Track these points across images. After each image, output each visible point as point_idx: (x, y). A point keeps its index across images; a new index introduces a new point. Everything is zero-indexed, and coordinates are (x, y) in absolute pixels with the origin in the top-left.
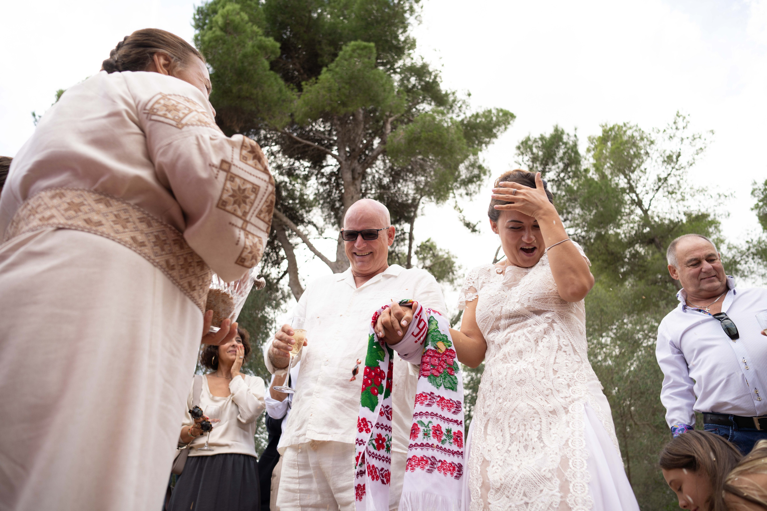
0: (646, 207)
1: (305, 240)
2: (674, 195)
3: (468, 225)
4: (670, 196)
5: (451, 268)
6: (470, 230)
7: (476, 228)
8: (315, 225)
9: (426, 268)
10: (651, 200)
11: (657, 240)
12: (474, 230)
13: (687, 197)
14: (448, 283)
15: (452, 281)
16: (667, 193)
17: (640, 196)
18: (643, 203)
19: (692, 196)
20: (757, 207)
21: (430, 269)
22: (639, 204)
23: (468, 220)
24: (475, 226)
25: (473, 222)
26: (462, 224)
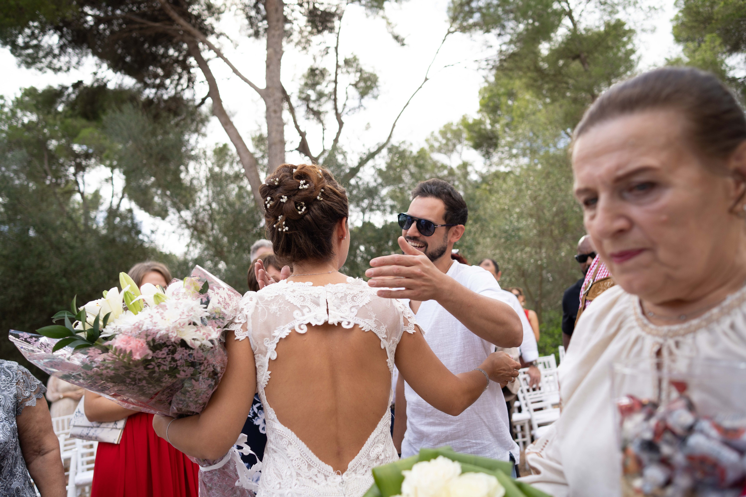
0: (576, 18)
1: (219, 54)
2: (606, 7)
3: (396, 38)
4: (602, 7)
5: (375, 83)
6: (399, 44)
7: (405, 42)
8: (228, 37)
9: (353, 85)
10: (583, 11)
11: (584, 55)
12: (403, 45)
13: (620, 8)
14: (373, 100)
15: (375, 97)
16: (598, 4)
17: (572, 6)
18: (574, 14)
19: (624, 8)
20: (677, 18)
21: (355, 85)
22: (570, 14)
23: (397, 32)
24: (403, 40)
25: (402, 35)
26: (390, 37)
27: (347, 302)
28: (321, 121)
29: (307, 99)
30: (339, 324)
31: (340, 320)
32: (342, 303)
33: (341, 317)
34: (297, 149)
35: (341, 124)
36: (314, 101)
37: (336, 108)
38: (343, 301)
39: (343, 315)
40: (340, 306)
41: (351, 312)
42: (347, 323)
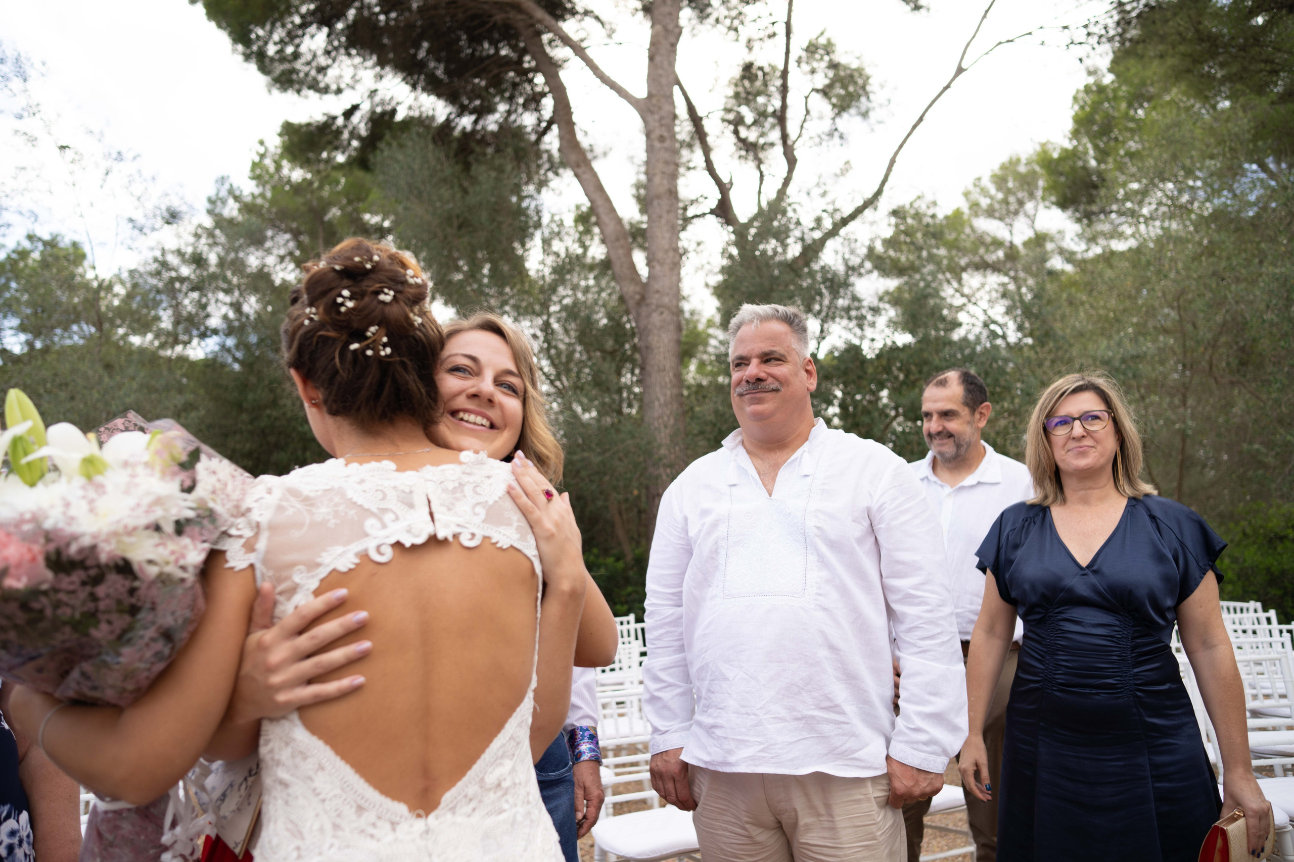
27: (465, 496)
28: (759, 162)
29: (738, 121)
30: (456, 536)
31: (458, 530)
32: (457, 499)
33: (458, 525)
34: (712, 212)
35: (792, 162)
36: (749, 127)
37: (784, 137)
38: (458, 495)
39: (460, 521)
40: (453, 504)
41: (476, 514)
42: (469, 536)
